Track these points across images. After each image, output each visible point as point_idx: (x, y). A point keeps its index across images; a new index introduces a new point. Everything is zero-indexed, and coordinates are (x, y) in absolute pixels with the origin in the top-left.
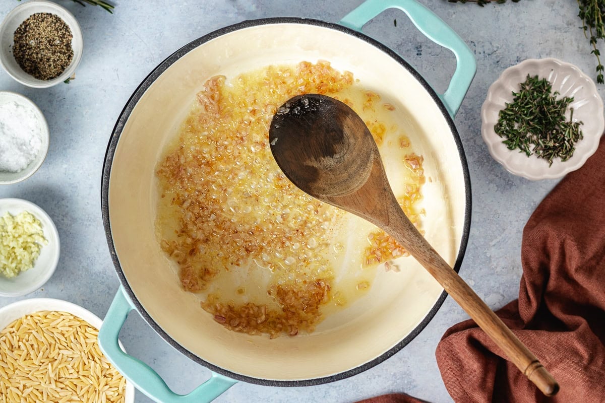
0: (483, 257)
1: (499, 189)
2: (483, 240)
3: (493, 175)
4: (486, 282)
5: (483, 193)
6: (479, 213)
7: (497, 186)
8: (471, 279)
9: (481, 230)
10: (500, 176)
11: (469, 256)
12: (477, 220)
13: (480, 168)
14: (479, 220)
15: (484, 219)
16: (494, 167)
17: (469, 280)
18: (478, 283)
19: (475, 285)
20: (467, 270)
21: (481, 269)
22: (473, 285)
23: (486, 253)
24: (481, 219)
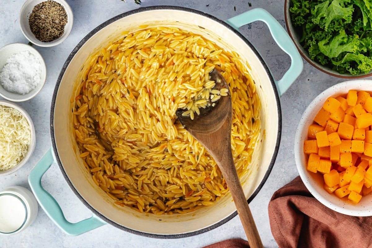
0: (290, 154)
1: (300, 112)
2: (289, 143)
3: (296, 103)
4: (292, 169)
5: (290, 115)
6: (287, 127)
7: (298, 110)
8: (282, 168)
9: (289, 137)
10: (300, 104)
11: (281, 153)
12: (286, 131)
13: (288, 99)
14: (287, 131)
15: (290, 130)
16: (296, 98)
17: (281, 168)
18: (287, 170)
19: (285, 172)
20: (279, 162)
21: (288, 162)
22: (284, 172)
23: (292, 151)
24: (289, 131)
